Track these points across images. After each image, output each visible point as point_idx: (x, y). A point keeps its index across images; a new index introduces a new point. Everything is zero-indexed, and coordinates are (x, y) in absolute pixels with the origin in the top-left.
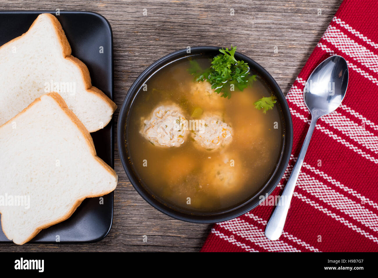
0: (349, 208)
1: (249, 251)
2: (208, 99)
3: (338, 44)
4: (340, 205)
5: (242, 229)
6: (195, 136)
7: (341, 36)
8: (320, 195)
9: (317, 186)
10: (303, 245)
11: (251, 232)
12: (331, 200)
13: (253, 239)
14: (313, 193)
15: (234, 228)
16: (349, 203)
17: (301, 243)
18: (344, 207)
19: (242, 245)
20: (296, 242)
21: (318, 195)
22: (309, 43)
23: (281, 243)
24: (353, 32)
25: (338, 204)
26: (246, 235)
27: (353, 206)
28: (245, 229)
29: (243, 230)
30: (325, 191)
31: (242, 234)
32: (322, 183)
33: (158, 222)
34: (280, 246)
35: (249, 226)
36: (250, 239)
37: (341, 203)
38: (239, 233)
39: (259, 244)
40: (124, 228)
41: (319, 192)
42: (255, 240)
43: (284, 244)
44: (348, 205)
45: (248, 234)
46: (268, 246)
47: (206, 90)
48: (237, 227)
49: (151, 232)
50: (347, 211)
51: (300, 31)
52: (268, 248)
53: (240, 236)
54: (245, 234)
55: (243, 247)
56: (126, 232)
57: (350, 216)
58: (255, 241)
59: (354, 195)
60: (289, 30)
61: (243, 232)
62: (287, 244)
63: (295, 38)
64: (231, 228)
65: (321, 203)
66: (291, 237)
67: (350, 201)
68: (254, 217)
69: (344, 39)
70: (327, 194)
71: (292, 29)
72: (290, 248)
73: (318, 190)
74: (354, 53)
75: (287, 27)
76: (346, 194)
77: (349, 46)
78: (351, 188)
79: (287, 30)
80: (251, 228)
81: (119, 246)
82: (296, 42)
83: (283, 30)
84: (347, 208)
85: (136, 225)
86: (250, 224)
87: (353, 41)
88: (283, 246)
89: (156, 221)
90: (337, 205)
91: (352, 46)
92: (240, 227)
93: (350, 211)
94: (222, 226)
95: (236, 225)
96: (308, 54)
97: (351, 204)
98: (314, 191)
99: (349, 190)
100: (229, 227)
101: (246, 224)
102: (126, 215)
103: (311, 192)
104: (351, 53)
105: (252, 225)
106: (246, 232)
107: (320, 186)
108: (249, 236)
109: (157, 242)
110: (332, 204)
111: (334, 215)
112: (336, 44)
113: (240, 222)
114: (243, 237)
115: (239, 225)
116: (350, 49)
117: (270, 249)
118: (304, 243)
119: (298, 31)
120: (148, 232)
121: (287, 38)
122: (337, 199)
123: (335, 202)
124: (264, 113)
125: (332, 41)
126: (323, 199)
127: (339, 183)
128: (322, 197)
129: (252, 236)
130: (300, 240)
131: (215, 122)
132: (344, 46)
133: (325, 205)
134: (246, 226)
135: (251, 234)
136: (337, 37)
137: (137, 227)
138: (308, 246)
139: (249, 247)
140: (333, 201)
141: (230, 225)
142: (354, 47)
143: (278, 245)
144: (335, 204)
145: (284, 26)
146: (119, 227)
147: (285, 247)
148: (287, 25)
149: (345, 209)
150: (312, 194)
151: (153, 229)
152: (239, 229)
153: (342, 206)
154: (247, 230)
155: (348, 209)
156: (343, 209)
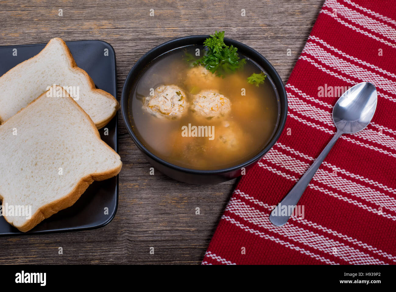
0: (360, 191)
1: (264, 237)
2: (204, 80)
3: (317, 55)
4: (350, 189)
5: (253, 216)
6: (195, 107)
7: (318, 49)
8: (328, 182)
9: (323, 174)
10: (320, 229)
11: (263, 219)
12: (340, 185)
13: (266, 225)
14: (320, 180)
15: (245, 214)
16: (359, 187)
17: (318, 227)
18: (354, 191)
19: (255, 232)
20: (312, 226)
21: (325, 182)
22: (291, 61)
23: (297, 229)
24: (328, 46)
25: (347, 188)
26: (259, 222)
27: (363, 190)
28: (256, 216)
29: (255, 217)
30: (332, 178)
31: (254, 222)
32: (327, 172)
33: (165, 217)
34: (296, 231)
35: (260, 213)
36: (263, 226)
37: (350, 188)
38: (250, 220)
39: (273, 230)
40: (129, 225)
41: (326, 180)
42: (268, 226)
43: (299, 229)
44: (358, 189)
45: (260, 221)
46: (283, 232)
47: (202, 72)
48: (248, 214)
49: (159, 227)
50: (359, 194)
51: (282, 52)
52: (283, 234)
53: (252, 223)
54: (257, 221)
55: (257, 234)
56: (132, 229)
57: (363, 198)
58: (269, 228)
59: (362, 180)
60: (272, 52)
61: (255, 219)
62: (302, 229)
63: (278, 58)
64: (242, 214)
65: (330, 189)
66: (306, 222)
67: (359, 186)
68: (264, 205)
69: (321, 51)
70: (334, 180)
71: (274, 51)
72: (307, 232)
73: (324, 178)
74: (332, 63)
75: (269, 50)
76: (353, 180)
77: (328, 58)
78: (358, 174)
79: (270, 52)
80: (262, 216)
81: (125, 242)
82: (279, 61)
83: (266, 52)
84: (357, 192)
85: (143, 221)
86: (260, 212)
87: (330, 54)
88: (299, 231)
89: (163, 216)
90: (346, 190)
91: (330, 58)
92: (251, 214)
93: (362, 194)
94: (232, 212)
95: (246, 211)
96: (292, 69)
97: (361, 188)
98: (321, 179)
99: (355, 176)
100: (239, 212)
101: (257, 212)
102: (132, 213)
103: (318, 179)
104: (330, 63)
105: (263, 213)
106: (258, 219)
107: (326, 174)
108: (262, 223)
109: (165, 237)
110: (341, 189)
111: (346, 199)
112: (314, 55)
113: (250, 209)
114: (256, 224)
115: (249, 212)
116: (329, 60)
117: (285, 234)
118: (320, 226)
119: (280, 52)
120: (155, 227)
121: (270, 58)
122: (346, 185)
123: (344, 187)
124: (257, 87)
125: (311, 53)
126: (332, 185)
127: (344, 170)
128: (330, 183)
129: (265, 223)
130: (316, 224)
131: (212, 94)
132: (323, 58)
133: (335, 191)
134: (257, 213)
135: (263, 220)
136: (314, 50)
137: (144, 224)
138: (325, 229)
139: (263, 233)
140: (342, 187)
141: (240, 211)
142: (332, 59)
143: (294, 230)
144: (344, 189)
145: (267, 50)
146: (124, 224)
147: (301, 232)
148: (269, 48)
149: (356, 193)
150: (320, 182)
151: (160, 224)
152: (250, 216)
153: (352, 190)
154: (258, 217)
155: (359, 193)
156: (354, 193)
